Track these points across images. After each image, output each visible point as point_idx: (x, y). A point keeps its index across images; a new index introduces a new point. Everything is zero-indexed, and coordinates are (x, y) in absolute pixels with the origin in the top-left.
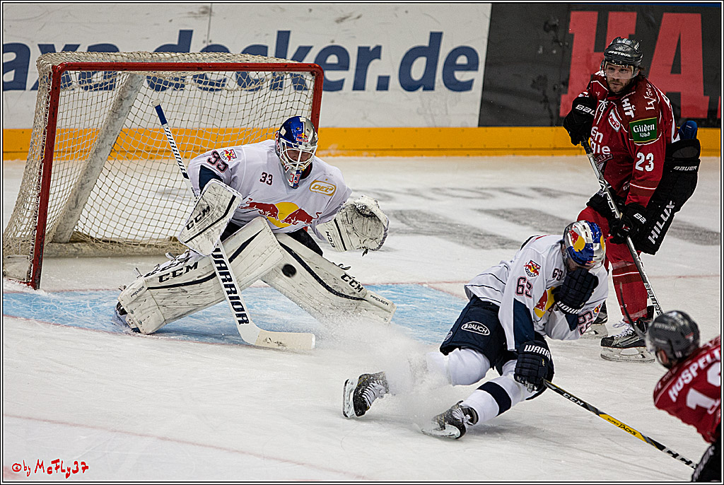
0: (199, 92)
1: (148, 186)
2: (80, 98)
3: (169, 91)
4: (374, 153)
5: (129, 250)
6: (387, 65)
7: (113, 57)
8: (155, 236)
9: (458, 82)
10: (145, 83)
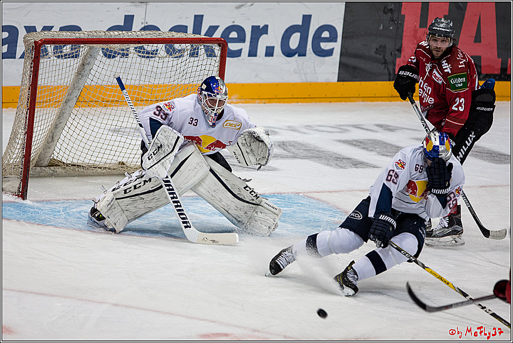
0: (139, 59)
1: (103, 126)
2: (55, 64)
3: (118, 58)
4: (263, 101)
5: (90, 172)
6: (272, 39)
7: (77, 34)
8: (109, 161)
9: (323, 50)
10: (101, 53)
